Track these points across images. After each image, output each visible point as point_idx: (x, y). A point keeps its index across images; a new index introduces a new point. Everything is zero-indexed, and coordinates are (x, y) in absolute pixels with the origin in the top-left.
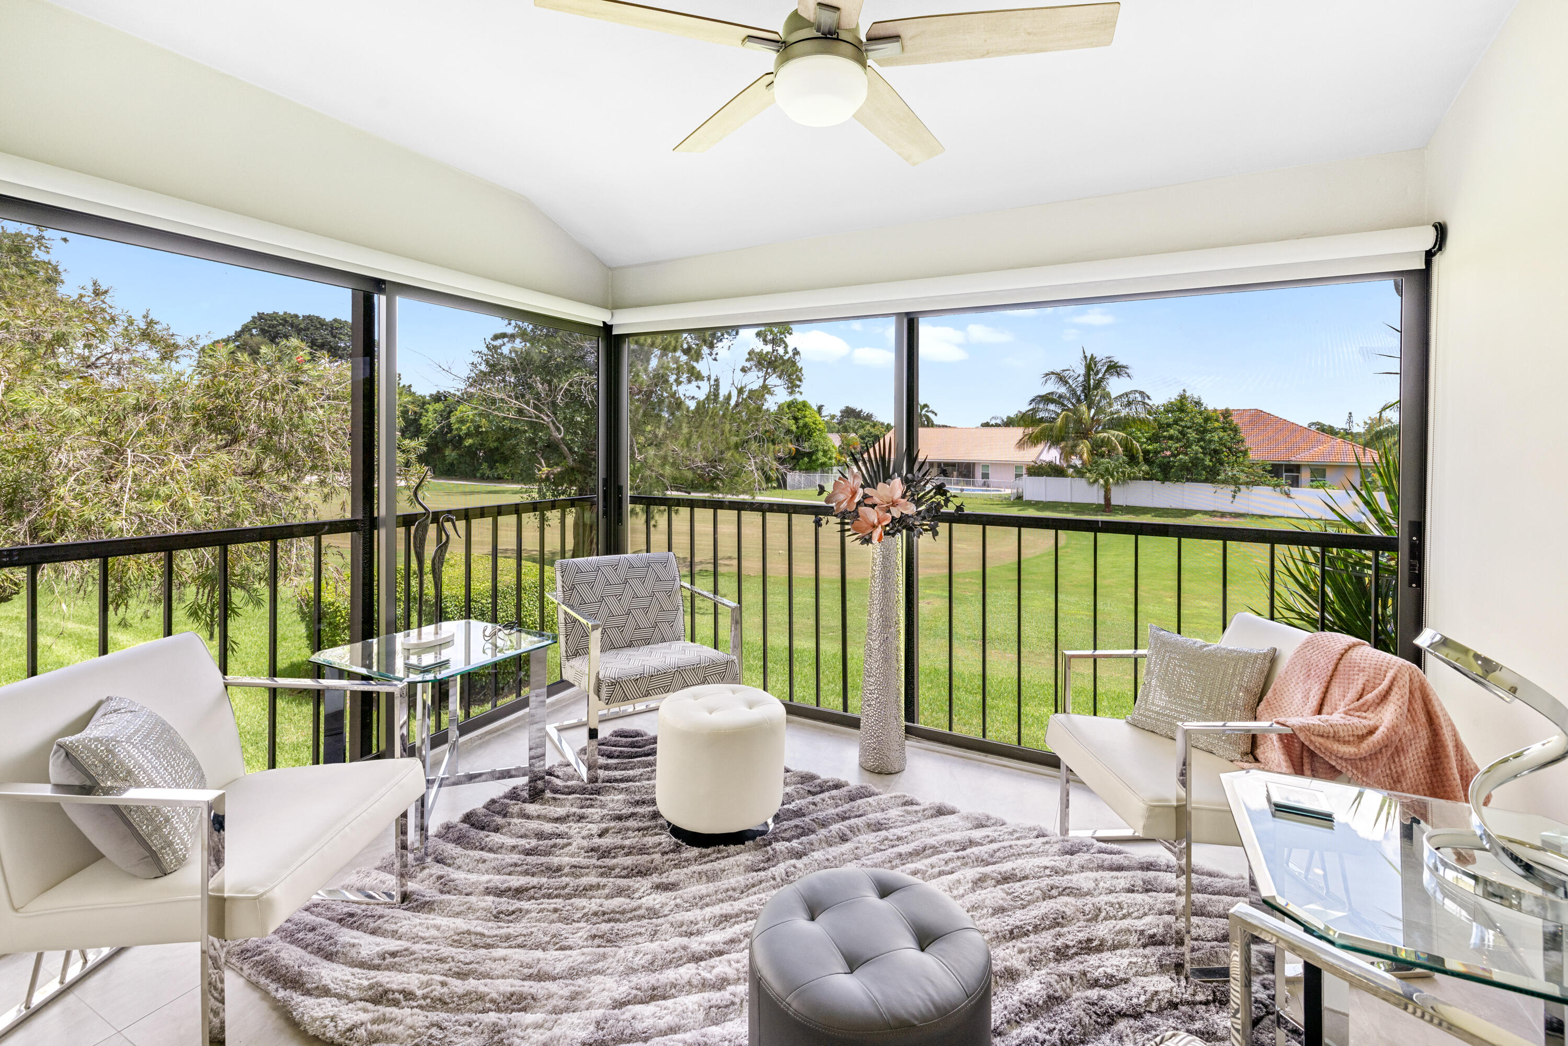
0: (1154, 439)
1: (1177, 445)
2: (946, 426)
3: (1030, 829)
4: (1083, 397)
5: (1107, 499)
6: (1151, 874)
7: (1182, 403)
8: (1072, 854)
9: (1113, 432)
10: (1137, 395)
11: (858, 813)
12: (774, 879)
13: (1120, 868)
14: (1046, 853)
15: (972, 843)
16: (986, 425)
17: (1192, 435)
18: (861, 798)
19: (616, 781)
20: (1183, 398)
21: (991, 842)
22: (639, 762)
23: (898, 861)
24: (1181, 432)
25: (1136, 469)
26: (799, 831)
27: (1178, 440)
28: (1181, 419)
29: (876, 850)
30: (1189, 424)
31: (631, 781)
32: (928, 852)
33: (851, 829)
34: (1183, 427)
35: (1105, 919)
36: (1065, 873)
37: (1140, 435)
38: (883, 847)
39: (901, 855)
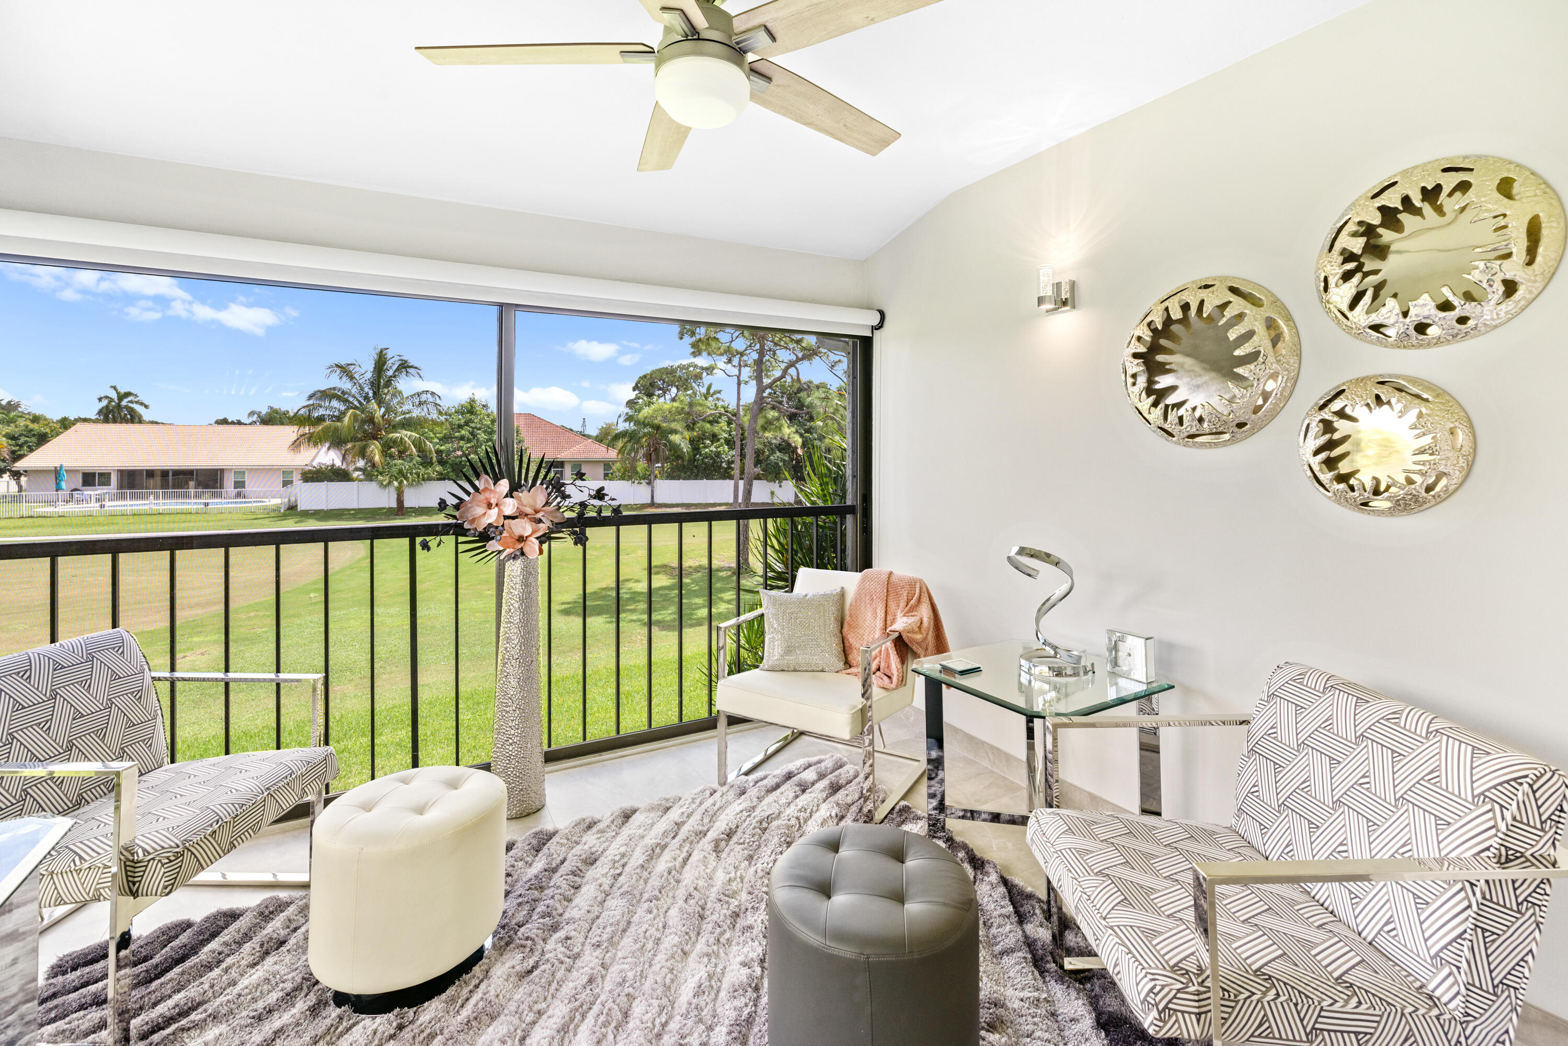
0: (445, 439)
1: (469, 445)
2: (157, 423)
3: (703, 791)
4: (371, 395)
5: (400, 501)
6: (795, 779)
7: (471, 406)
8: (744, 793)
9: (405, 432)
10: (429, 396)
11: (561, 858)
12: (562, 963)
13: (777, 786)
14: (728, 803)
15: (679, 825)
16: (224, 422)
17: (482, 436)
18: (544, 844)
19: (170, 1021)
20: (473, 401)
21: (689, 816)
22: (183, 973)
23: (645, 874)
24: (472, 433)
25: (430, 470)
26: (527, 907)
27: (469, 441)
28: (471, 421)
29: (616, 877)
30: (478, 426)
31: (200, 1004)
32: (658, 850)
33: (574, 873)
34: (473, 428)
35: (805, 822)
36: (754, 808)
37: (432, 435)
38: (618, 871)
39: (642, 866)
